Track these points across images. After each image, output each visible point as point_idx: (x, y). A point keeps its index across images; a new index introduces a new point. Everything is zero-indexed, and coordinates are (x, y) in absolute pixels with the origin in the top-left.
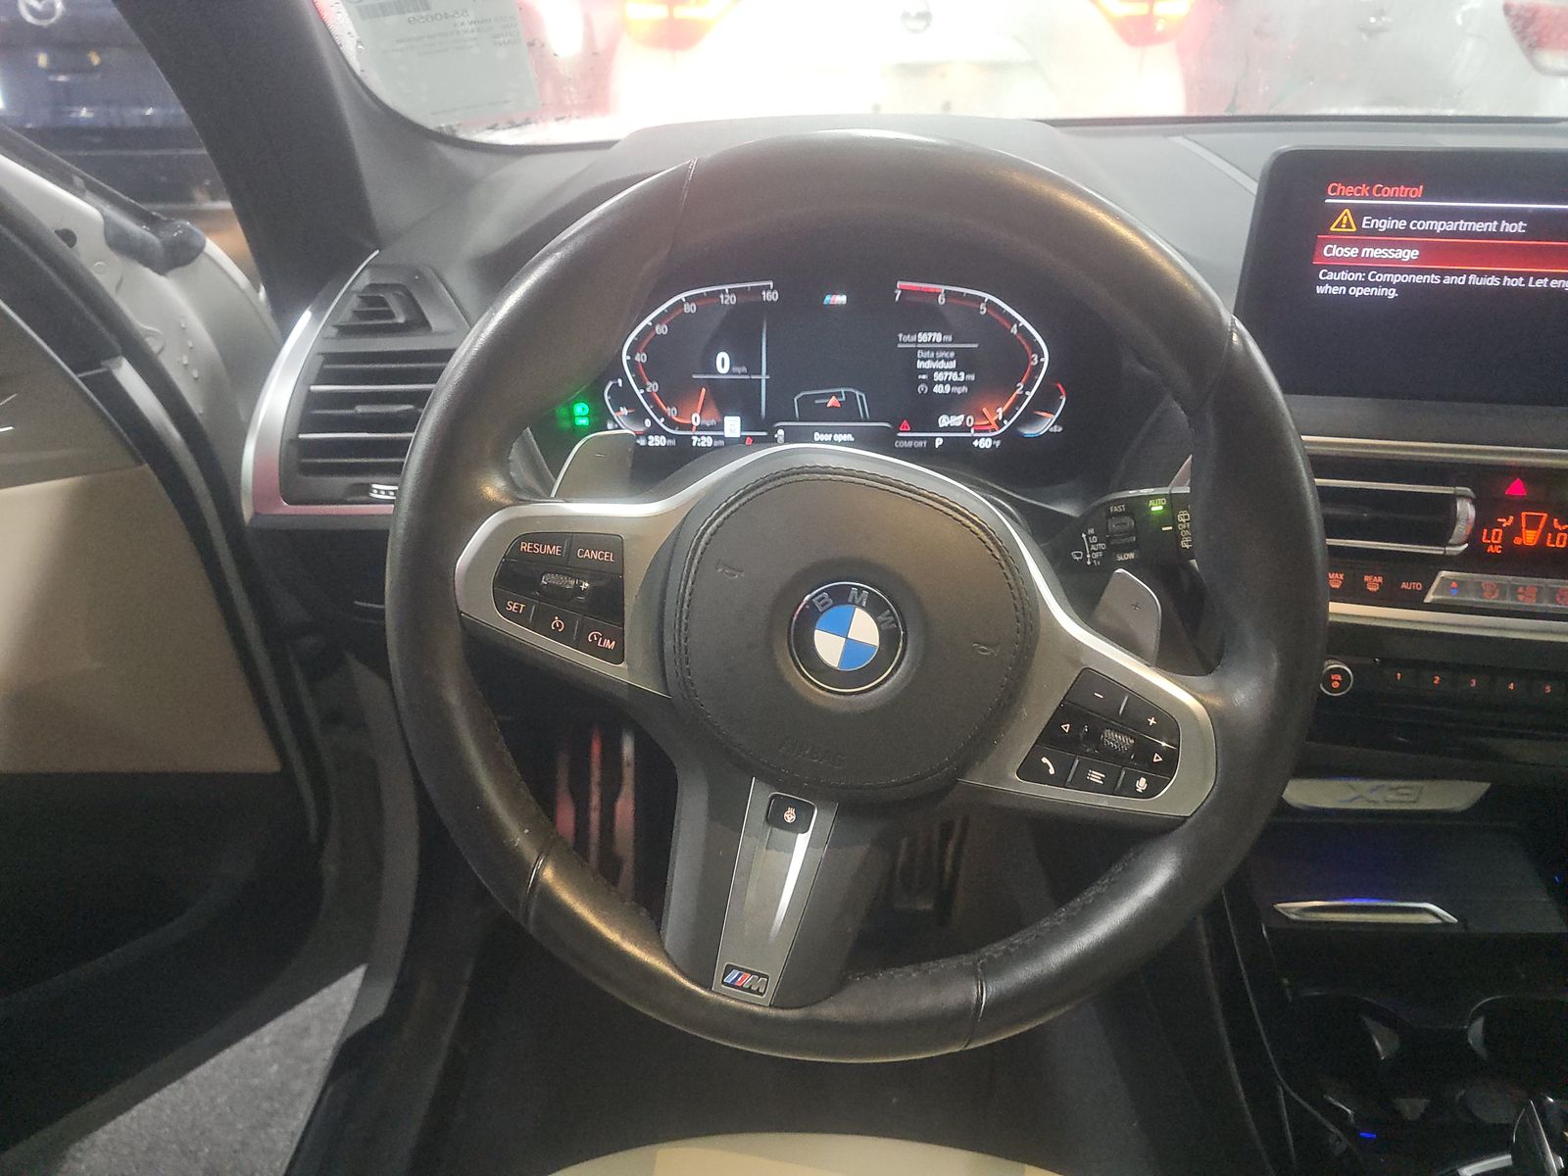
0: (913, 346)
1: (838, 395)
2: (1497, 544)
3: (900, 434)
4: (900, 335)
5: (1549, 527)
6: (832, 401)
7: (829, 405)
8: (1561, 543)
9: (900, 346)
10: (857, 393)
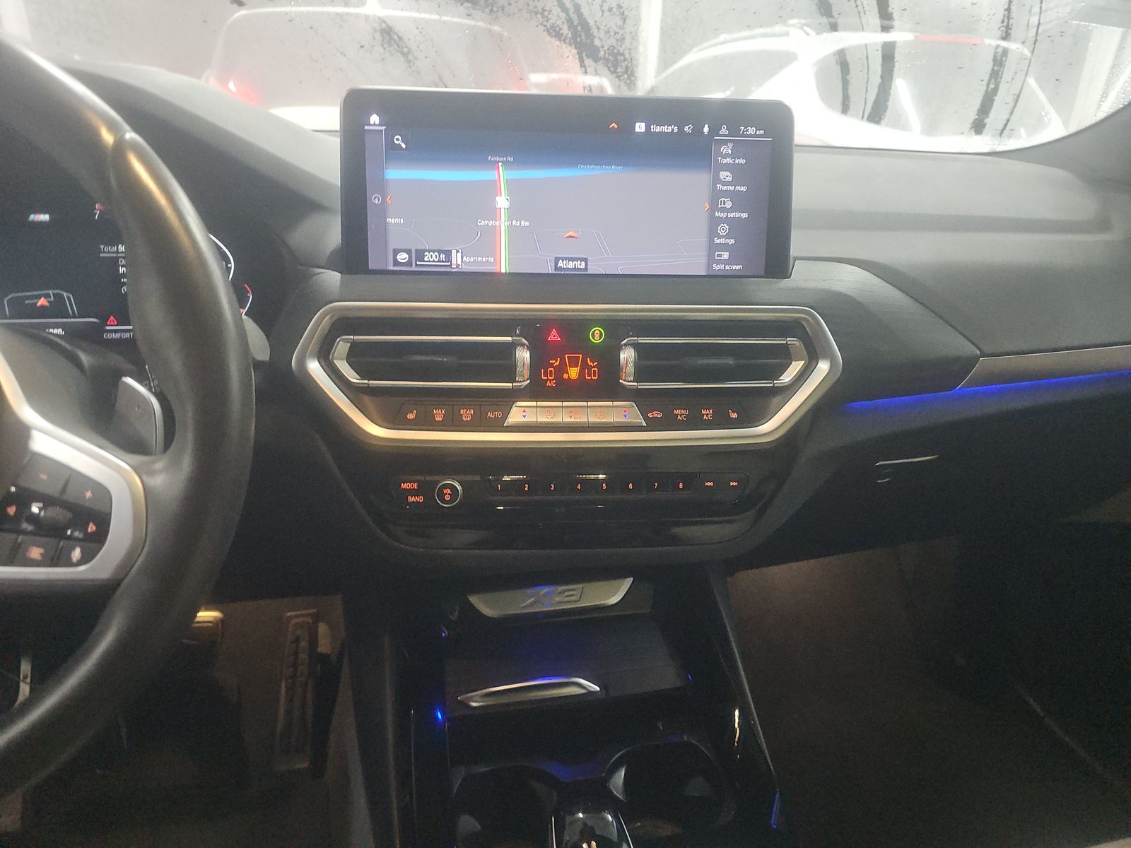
0: (115, 255)
1: (47, 296)
2: (553, 380)
3: (108, 328)
4: (102, 247)
5: (585, 365)
6: (42, 302)
7: (39, 304)
8: (595, 376)
9: (102, 255)
10: (65, 294)
